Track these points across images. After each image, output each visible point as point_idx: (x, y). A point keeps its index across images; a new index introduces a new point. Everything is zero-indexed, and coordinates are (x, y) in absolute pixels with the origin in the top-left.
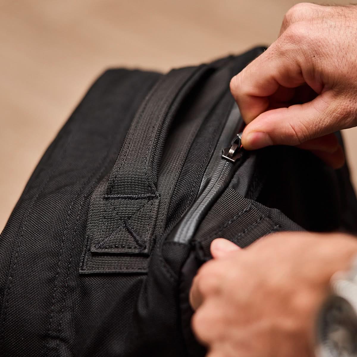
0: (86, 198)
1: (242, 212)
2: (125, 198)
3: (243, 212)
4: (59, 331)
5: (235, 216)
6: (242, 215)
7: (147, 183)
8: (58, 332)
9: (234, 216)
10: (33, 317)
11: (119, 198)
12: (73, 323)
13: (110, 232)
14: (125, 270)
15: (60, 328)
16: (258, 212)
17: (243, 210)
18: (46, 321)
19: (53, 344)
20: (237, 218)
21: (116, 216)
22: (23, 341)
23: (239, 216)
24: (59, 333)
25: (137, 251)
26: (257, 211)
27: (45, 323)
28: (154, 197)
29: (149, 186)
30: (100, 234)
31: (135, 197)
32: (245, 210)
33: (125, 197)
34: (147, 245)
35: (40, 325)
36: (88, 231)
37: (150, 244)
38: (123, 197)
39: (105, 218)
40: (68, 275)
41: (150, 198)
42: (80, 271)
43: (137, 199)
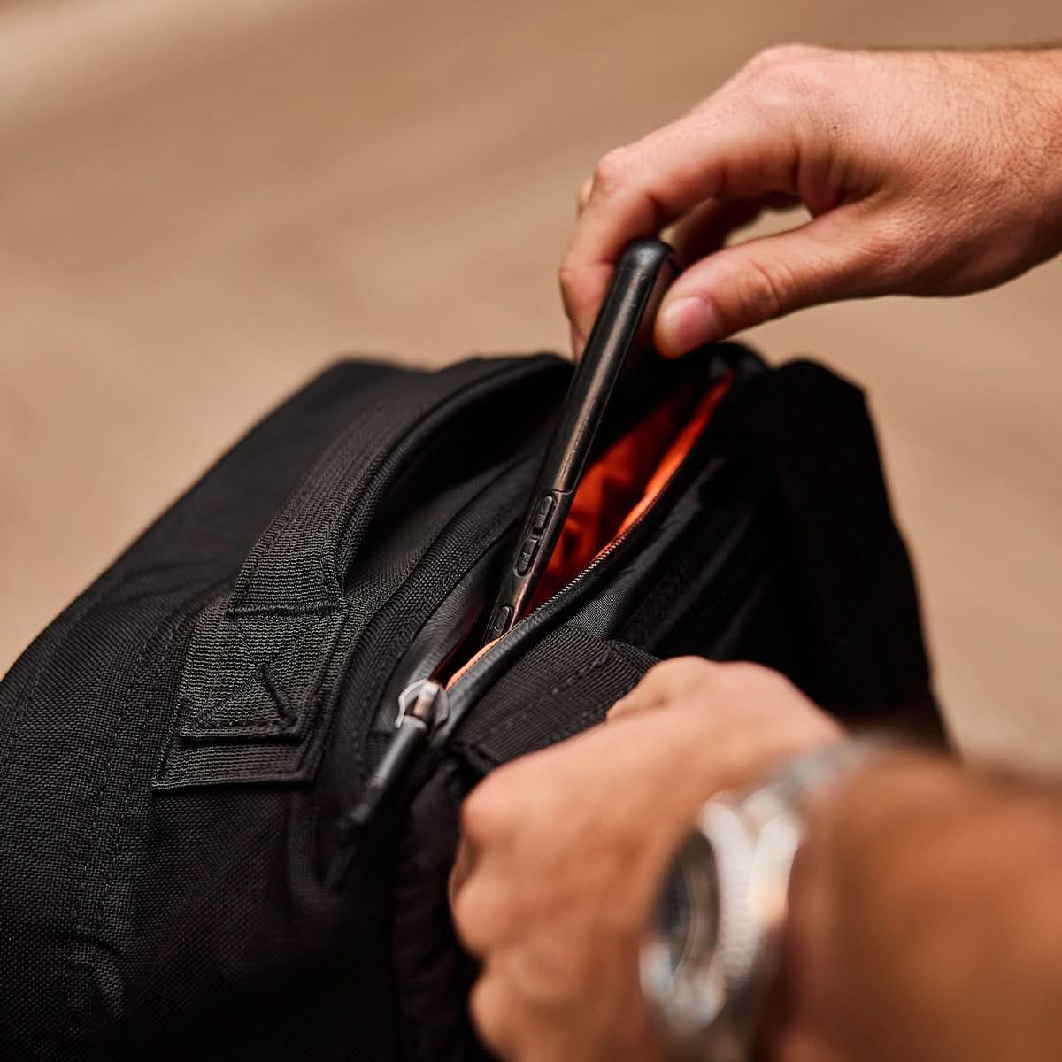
0: (189, 616)
1: (588, 668)
2: (271, 613)
3: (591, 668)
4: (99, 925)
5: (569, 677)
6: (588, 675)
7: (322, 576)
8: (95, 927)
9: (567, 679)
10: (38, 888)
11: (258, 613)
12: (132, 907)
13: (229, 691)
14: (246, 777)
15: (99, 917)
16: (627, 667)
17: (590, 664)
18: (68, 900)
19: (81, 955)
20: (574, 681)
21: (246, 654)
22: (10, 944)
23: (581, 677)
24: (97, 929)
25: (276, 731)
26: (626, 665)
27: (64, 903)
28: (334, 608)
29: (326, 584)
30: (207, 698)
31: (294, 610)
32: (594, 663)
33: (271, 610)
34: (300, 716)
35: (53, 908)
36: (183, 693)
37: (308, 714)
38: (267, 611)
39: (222, 661)
40: (128, 792)
41: (324, 612)
42: (155, 784)
43: (296, 615)
